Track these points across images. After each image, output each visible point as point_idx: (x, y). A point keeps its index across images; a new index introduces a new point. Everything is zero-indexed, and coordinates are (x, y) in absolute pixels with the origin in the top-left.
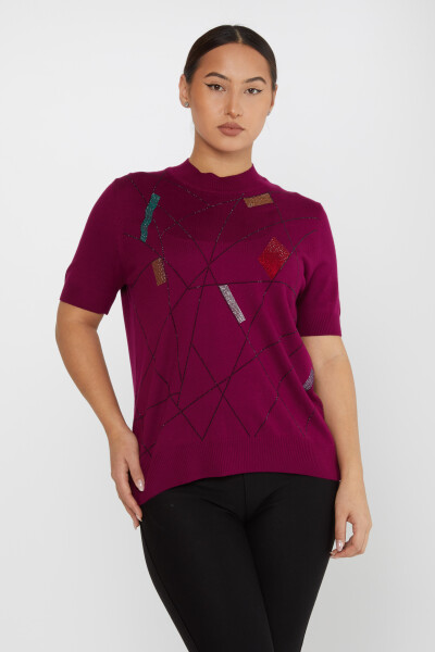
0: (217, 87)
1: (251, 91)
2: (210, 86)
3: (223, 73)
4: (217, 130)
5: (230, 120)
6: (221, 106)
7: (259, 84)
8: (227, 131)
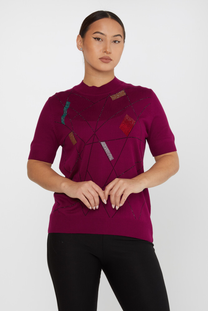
0: (98, 39)
1: (115, 42)
2: (95, 38)
3: (102, 32)
4: (99, 60)
5: (105, 54)
6: (101, 48)
7: (119, 38)
8: (104, 60)
